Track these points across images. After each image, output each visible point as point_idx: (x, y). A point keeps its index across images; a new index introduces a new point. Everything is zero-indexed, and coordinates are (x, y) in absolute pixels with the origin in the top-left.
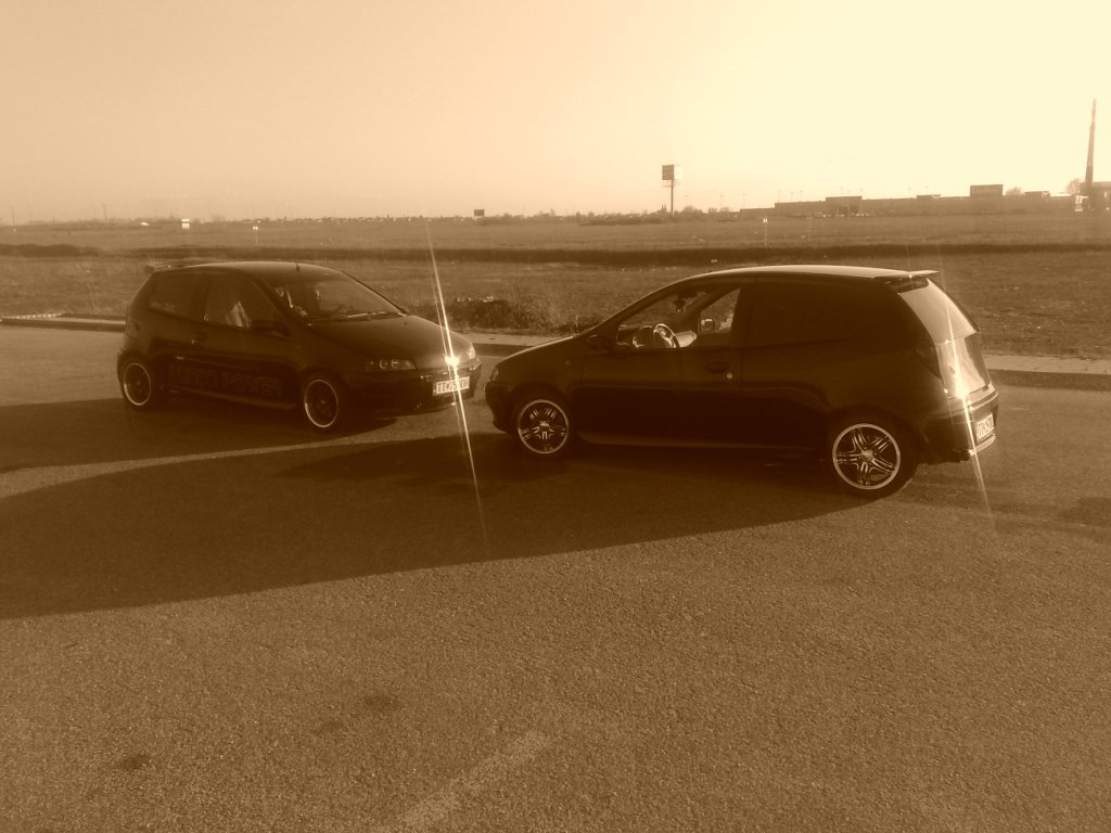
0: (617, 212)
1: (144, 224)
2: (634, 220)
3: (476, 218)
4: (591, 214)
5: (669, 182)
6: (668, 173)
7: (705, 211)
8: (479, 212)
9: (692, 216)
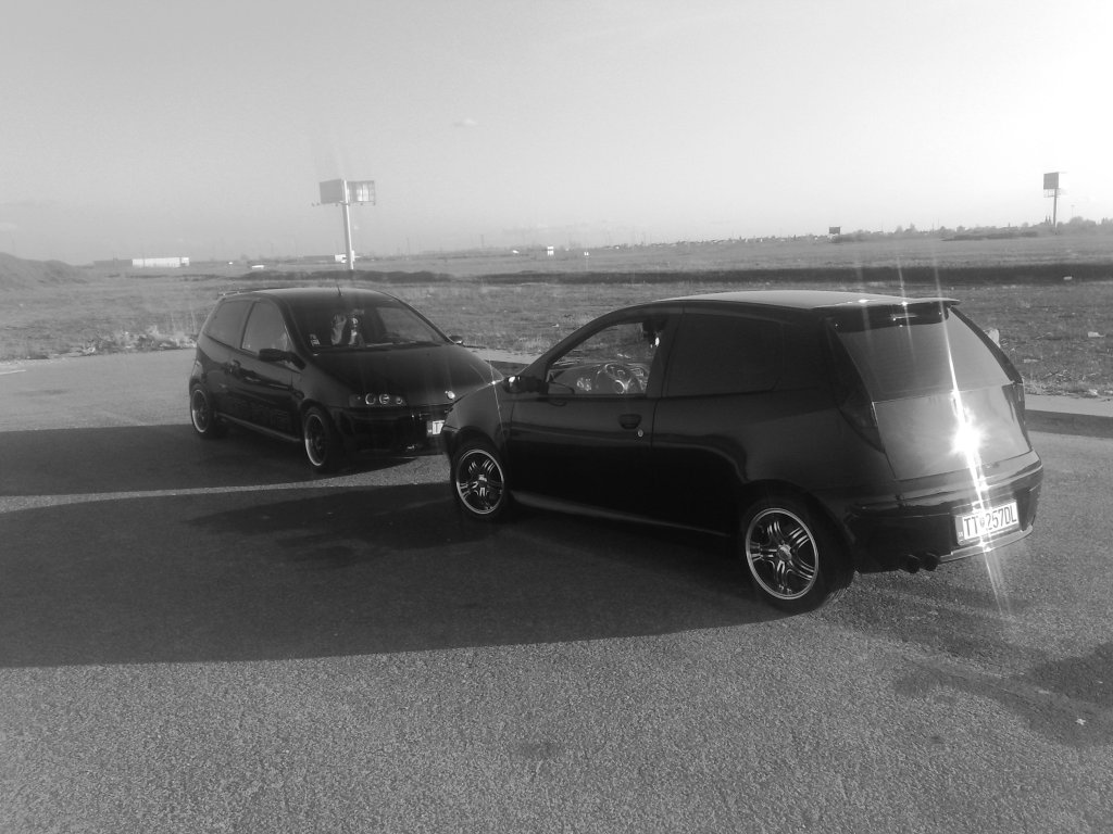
0: (990, 225)
1: (515, 252)
2: (1008, 234)
3: (831, 236)
4: (961, 228)
5: (1052, 192)
6: (1051, 181)
7: (1098, 221)
8: (835, 230)
9: (1080, 228)
